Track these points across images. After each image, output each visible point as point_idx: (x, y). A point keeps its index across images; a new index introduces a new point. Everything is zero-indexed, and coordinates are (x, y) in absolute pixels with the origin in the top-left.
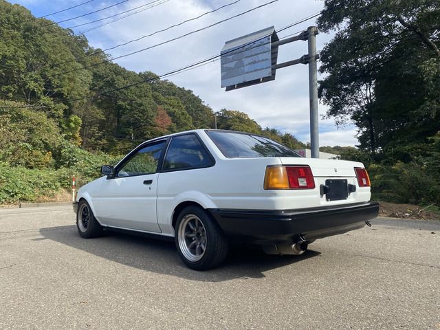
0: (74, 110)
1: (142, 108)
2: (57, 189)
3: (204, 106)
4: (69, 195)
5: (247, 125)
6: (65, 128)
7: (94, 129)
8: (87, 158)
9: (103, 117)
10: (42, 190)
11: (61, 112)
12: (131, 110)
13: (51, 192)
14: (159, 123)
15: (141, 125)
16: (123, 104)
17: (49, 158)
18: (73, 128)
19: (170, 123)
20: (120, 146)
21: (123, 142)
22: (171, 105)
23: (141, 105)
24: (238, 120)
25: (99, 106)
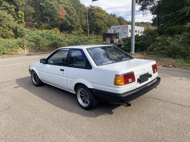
0: (20, 8)
1: (52, 6)
2: (18, 48)
3: (81, 4)
4: (24, 51)
5: (102, 13)
6: (17, 17)
7: (31, 17)
8: (29, 33)
9: (34, 12)
10: (11, 49)
11: (13, 10)
12: (47, 8)
13: (15, 50)
14: (61, 13)
15: (52, 15)
16: (43, 4)
17: (11, 32)
18: (20, 18)
19: (66, 13)
20: (43, 25)
21: (45, 24)
22: (65, 4)
23: (51, 5)
24: (97, 11)
25: (31, 5)
